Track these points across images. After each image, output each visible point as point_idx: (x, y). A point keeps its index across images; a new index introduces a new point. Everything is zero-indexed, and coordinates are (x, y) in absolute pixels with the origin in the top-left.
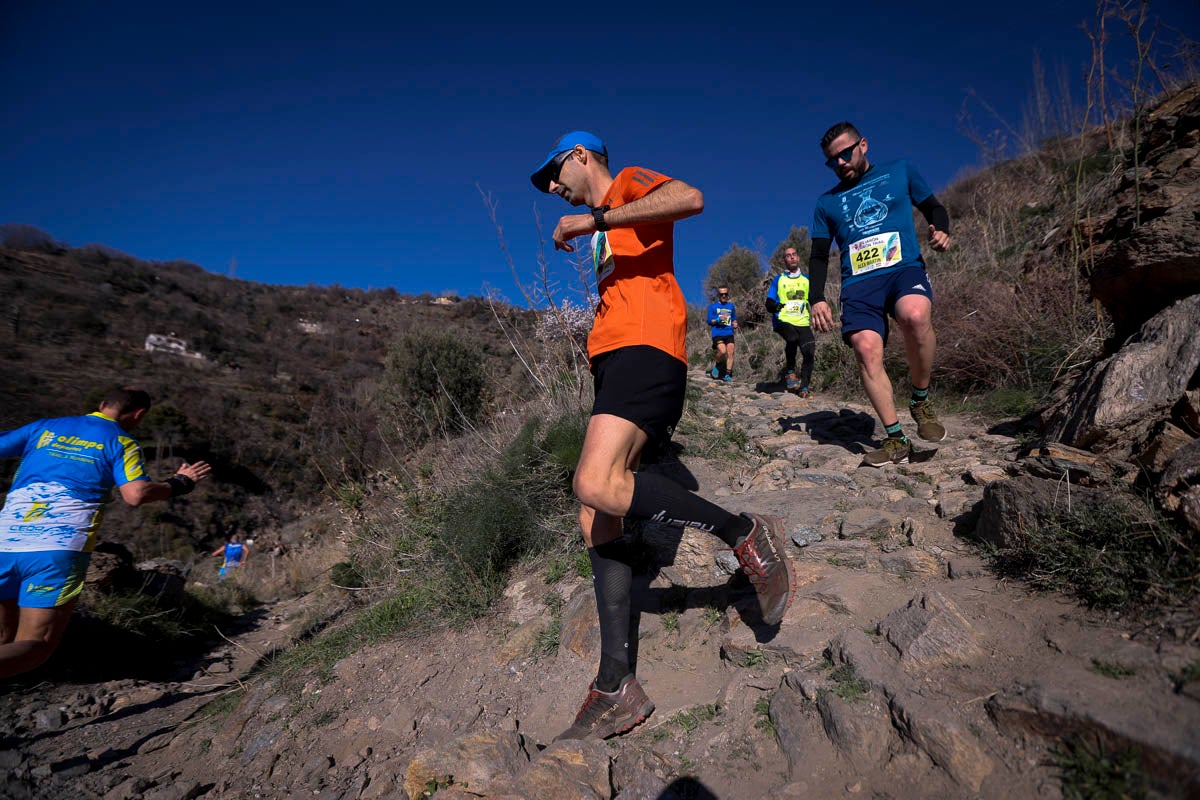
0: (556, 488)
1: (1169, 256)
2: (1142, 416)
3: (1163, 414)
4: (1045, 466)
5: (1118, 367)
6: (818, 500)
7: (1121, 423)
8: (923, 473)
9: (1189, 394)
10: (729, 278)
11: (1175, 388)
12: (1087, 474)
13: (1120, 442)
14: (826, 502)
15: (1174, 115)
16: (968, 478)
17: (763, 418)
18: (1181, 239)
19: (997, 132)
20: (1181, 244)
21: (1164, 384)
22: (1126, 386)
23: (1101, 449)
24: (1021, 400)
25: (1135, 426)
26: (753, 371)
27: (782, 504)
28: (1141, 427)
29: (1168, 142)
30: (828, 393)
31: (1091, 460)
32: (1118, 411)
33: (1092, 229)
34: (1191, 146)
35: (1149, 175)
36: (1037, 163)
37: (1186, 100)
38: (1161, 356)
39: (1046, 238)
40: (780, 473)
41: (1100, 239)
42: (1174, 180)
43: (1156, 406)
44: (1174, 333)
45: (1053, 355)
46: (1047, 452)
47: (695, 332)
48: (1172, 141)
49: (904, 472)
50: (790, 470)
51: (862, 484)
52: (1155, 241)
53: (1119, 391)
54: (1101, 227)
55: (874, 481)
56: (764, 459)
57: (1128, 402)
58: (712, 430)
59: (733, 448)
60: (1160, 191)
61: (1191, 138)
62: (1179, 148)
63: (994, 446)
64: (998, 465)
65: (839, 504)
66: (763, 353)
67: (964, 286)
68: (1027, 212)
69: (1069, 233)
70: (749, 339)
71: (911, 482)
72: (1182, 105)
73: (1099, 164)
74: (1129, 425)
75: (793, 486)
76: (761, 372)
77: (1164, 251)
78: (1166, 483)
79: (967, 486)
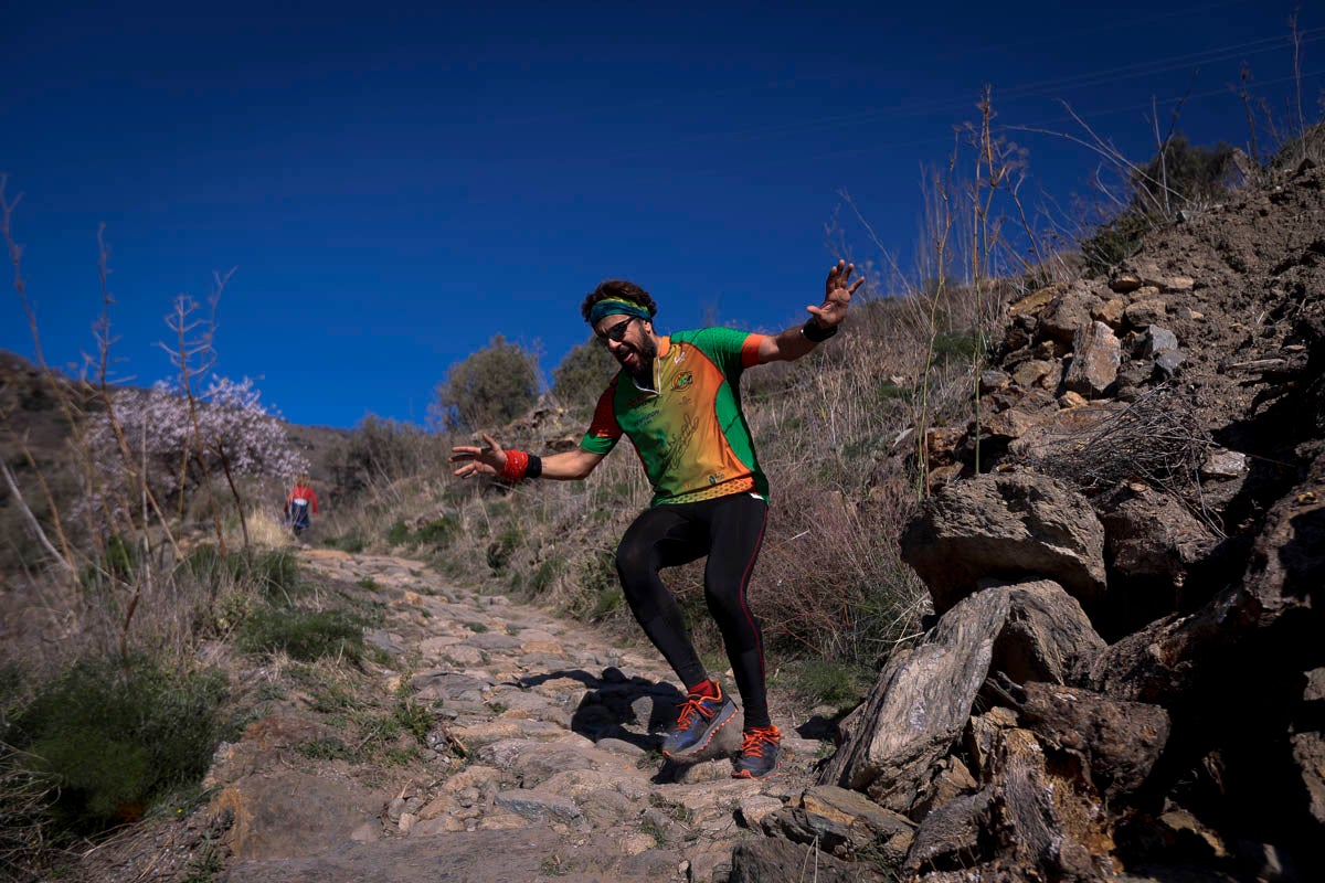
0: (27, 822)
1: (971, 531)
2: (920, 751)
3: (944, 748)
4: (799, 824)
5: (904, 679)
6: (519, 853)
7: (898, 760)
8: (682, 806)
9: (974, 720)
10: (482, 391)
11: (956, 715)
12: (841, 839)
13: (899, 784)
14: (532, 856)
15: (1035, 315)
16: (738, 816)
17: (481, 674)
18: (983, 513)
19: (870, 264)
20: (983, 518)
21: (945, 708)
22: (909, 704)
23: (879, 793)
24: (842, 678)
25: (914, 763)
26: (490, 570)
27: (459, 861)
28: (922, 764)
29: (1026, 347)
30: (603, 626)
31: (850, 819)
32: (895, 742)
33: (942, 444)
34: (1046, 359)
35: (1005, 384)
36: (919, 313)
37: (1044, 301)
38: (949, 667)
39: (897, 440)
40: (474, 794)
41: (950, 458)
42: (1020, 404)
43: (935, 738)
44: (963, 639)
45: (885, 617)
46: (802, 805)
47: (407, 481)
48: (1030, 348)
49: (658, 802)
50: (494, 788)
51: (597, 819)
52: (959, 510)
53: (900, 714)
54: (952, 443)
55: (614, 816)
56: (457, 762)
57: (905, 730)
58: (374, 705)
59: (406, 741)
60: (1007, 415)
61: (1046, 349)
62: (1035, 358)
63: (790, 757)
64: (779, 797)
65: (552, 861)
66: (511, 542)
67: (800, 487)
68: (888, 390)
69: (917, 441)
70: (495, 511)
71: (664, 820)
72: (1040, 306)
73: (965, 349)
74: (907, 762)
75: (487, 823)
76: (504, 575)
77: (967, 524)
78: (910, 865)
79: (734, 829)
